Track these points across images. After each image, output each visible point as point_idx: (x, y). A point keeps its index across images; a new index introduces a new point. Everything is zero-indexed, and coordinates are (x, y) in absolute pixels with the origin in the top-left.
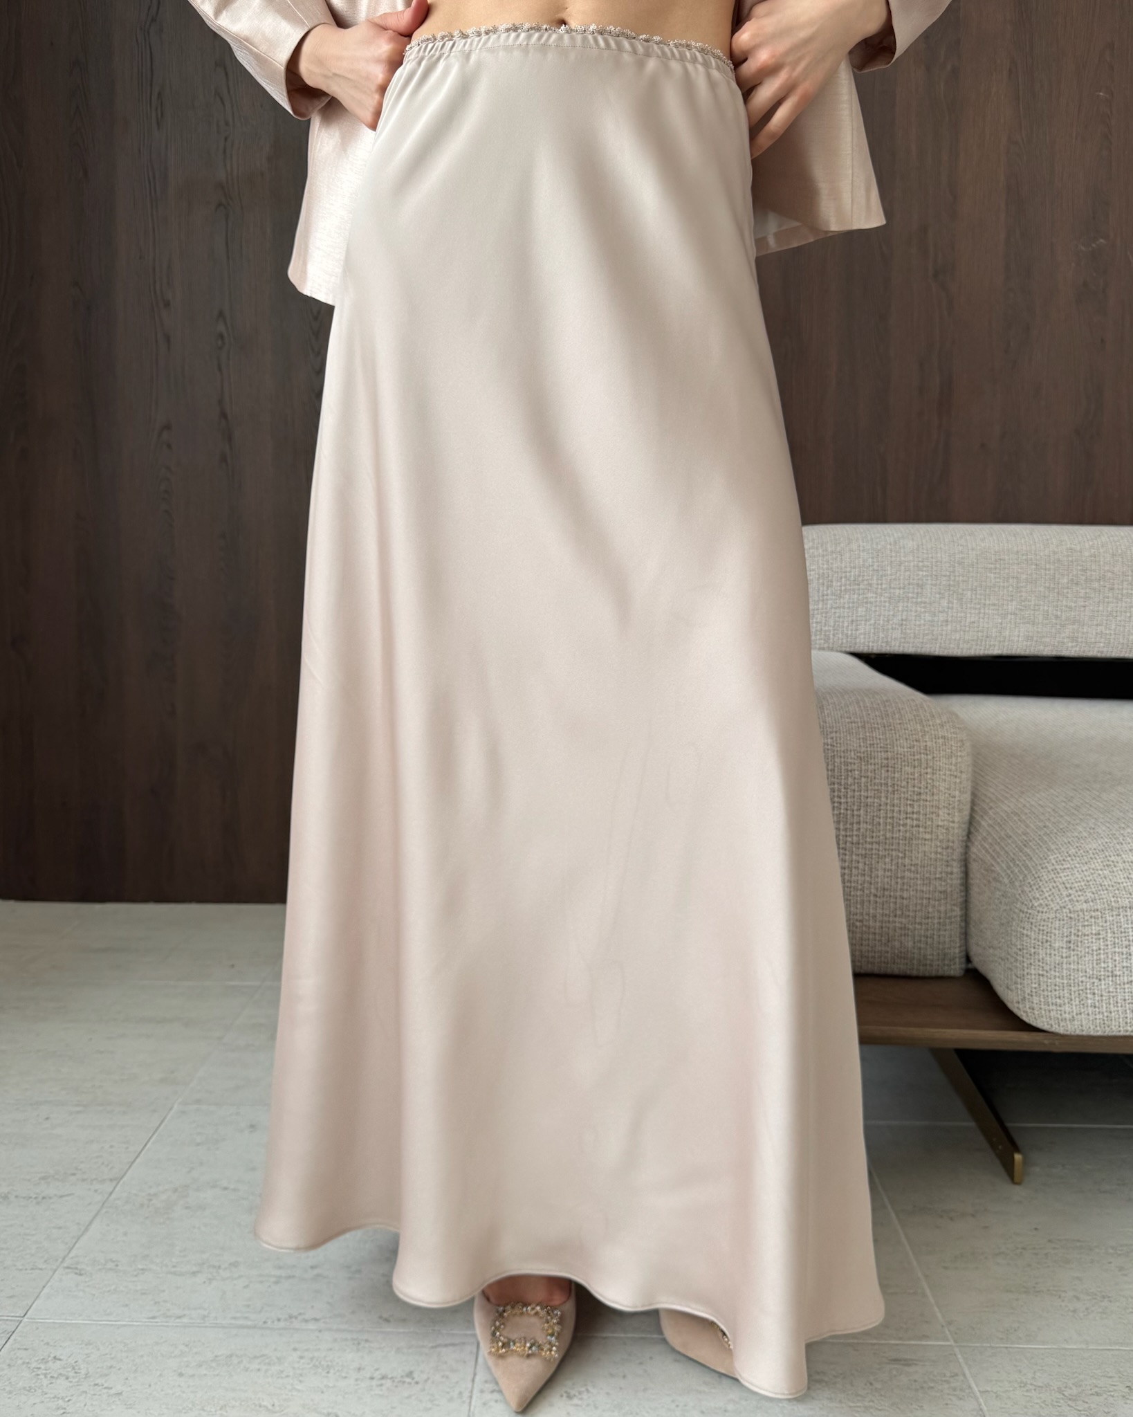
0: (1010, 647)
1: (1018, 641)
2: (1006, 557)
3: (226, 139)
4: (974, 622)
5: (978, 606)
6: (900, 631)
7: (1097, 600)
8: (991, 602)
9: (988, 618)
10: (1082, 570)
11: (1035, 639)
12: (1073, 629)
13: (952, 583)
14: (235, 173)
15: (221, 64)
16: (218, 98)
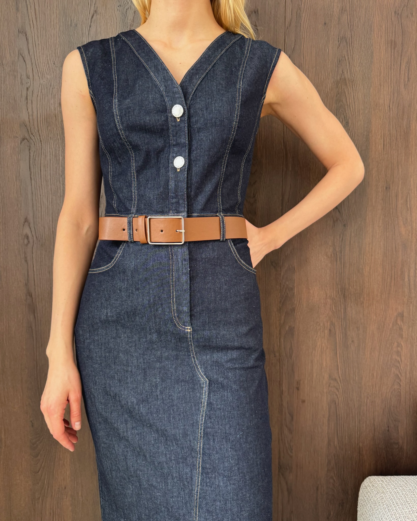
14: (35, 114)
15: (22, 32)
16: (21, 58)
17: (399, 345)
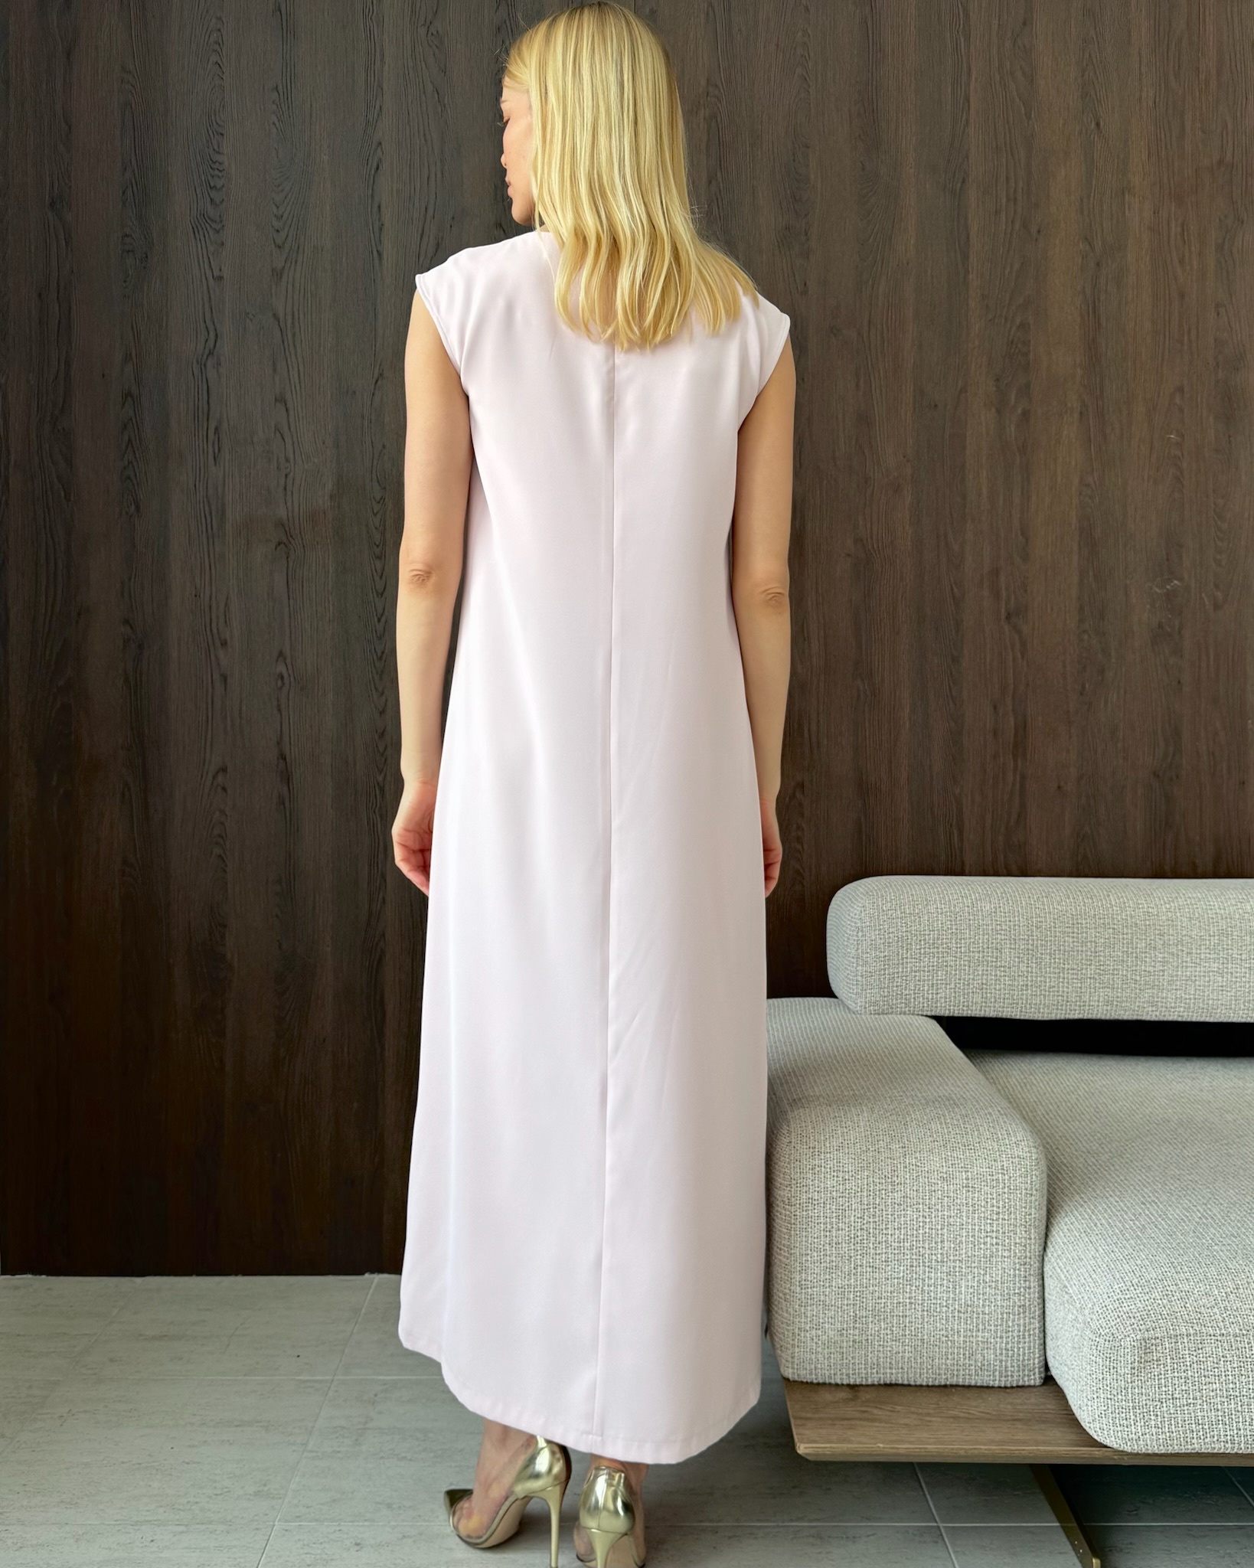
0: (1090, 1011)
1: (1098, 1006)
2: (1084, 922)
3: (286, 476)
4: (1054, 987)
5: (1057, 971)
6: (980, 996)
7: (1175, 964)
8: (1069, 966)
9: (1068, 983)
10: (1160, 934)
11: (1115, 1003)
12: (1153, 993)
13: (1030, 947)
14: (296, 510)
15: (281, 400)
16: (278, 434)
17: (799, 828)
